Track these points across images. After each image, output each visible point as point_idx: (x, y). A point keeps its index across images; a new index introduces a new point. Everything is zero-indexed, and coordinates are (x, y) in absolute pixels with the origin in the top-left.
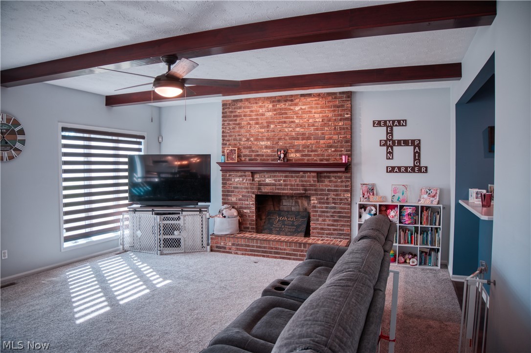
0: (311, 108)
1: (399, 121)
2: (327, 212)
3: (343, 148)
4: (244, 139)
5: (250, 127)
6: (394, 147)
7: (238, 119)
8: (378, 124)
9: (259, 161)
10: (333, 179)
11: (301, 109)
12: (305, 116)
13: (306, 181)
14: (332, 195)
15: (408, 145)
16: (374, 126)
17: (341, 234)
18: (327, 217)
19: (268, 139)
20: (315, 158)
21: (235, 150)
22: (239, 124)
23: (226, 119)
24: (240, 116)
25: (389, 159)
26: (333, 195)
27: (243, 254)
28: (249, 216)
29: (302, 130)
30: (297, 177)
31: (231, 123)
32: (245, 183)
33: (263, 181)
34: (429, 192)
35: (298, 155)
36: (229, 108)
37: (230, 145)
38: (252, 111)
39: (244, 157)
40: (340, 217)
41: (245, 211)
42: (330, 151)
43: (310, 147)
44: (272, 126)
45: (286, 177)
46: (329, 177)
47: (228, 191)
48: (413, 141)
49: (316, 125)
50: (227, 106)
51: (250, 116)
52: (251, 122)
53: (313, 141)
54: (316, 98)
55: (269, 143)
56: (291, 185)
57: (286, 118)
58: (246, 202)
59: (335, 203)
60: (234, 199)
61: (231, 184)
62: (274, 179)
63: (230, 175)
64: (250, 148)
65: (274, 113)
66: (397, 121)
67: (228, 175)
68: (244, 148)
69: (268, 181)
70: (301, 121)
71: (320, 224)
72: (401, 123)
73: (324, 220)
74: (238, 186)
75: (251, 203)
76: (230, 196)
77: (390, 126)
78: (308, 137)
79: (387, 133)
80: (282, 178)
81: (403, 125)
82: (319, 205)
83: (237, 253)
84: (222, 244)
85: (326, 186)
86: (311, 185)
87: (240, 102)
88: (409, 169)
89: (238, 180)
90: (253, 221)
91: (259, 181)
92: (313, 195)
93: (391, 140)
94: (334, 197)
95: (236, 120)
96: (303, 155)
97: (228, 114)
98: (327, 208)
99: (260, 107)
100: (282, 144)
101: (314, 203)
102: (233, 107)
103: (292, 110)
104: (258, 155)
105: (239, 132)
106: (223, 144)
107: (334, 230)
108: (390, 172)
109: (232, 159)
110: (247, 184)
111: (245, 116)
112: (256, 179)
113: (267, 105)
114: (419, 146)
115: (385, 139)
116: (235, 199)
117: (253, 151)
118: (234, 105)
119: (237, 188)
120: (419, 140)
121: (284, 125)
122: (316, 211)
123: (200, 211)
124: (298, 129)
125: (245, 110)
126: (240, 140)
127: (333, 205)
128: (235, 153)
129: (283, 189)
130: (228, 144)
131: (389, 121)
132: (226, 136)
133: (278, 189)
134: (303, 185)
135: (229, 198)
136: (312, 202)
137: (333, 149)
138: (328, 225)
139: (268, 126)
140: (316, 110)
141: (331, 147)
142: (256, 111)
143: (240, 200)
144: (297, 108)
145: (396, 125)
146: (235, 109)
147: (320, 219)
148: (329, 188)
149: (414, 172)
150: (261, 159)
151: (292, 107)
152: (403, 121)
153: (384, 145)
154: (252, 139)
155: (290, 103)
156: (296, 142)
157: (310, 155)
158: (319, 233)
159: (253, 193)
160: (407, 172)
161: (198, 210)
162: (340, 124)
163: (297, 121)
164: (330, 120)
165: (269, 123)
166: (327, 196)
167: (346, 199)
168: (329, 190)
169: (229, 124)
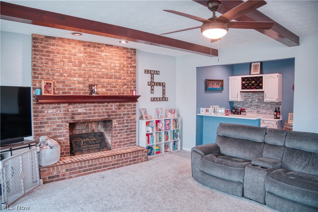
0: (113, 55)
1: (157, 72)
2: (123, 130)
3: (131, 86)
4: (57, 74)
5: (64, 64)
6: (154, 86)
7: (52, 55)
8: (147, 72)
9: (72, 94)
10: (126, 106)
11: (106, 55)
12: (109, 61)
13: (109, 109)
14: (125, 118)
15: (160, 86)
16: (145, 73)
17: (131, 143)
18: (123, 133)
19: (80, 76)
20: (115, 92)
21: (51, 84)
22: (52, 60)
23: (37, 53)
24: (53, 52)
25: (152, 93)
26: (127, 117)
27: (76, 176)
28: (64, 143)
29: (106, 71)
30: (103, 106)
31: (43, 57)
32: (59, 114)
33: (76, 111)
34: (171, 111)
35: (104, 90)
36: (41, 43)
37: (42, 78)
38: (65, 50)
39: (57, 90)
40: (130, 131)
41: (59, 139)
42: (124, 87)
43: (112, 84)
44: (83, 65)
45: (95, 106)
46: (124, 105)
47: (41, 123)
48: (163, 83)
49: (116, 68)
50: (39, 41)
51: (63, 54)
52: (64, 60)
53: (114, 80)
54: (116, 50)
55: (81, 79)
56: (99, 113)
57: (95, 60)
58: (60, 131)
59: (127, 123)
60: (47, 130)
61: (44, 116)
62: (85, 108)
63: (42, 108)
64: (64, 82)
65: (85, 55)
66: (156, 71)
67: (40, 108)
68: (58, 82)
69: (80, 110)
70: (106, 65)
71: (119, 139)
72: (157, 73)
73: (121, 136)
74: (52, 117)
75: (66, 131)
76: (43, 127)
77: (153, 74)
78: (110, 77)
79: (151, 78)
80: (91, 108)
81: (158, 74)
82: (118, 126)
83: (71, 177)
84: (55, 173)
85: (122, 111)
86: (113, 112)
87: (53, 39)
88: (161, 99)
89: (52, 111)
90: (67, 146)
91: (72, 111)
92: (114, 119)
93: (153, 82)
94: (127, 119)
95: (49, 56)
96: (107, 90)
97: (40, 48)
98: (123, 127)
99: (73, 48)
100: (91, 80)
101: (115, 125)
102: (46, 43)
103: (99, 55)
104: (71, 89)
105: (52, 67)
106: (34, 77)
107: (128, 141)
108: (153, 101)
109: (48, 92)
110: (60, 115)
111: (58, 53)
112: (69, 110)
113: (79, 47)
114: (164, 86)
115: (150, 81)
116: (49, 129)
117: (66, 85)
118: (47, 41)
119: (51, 119)
120: (165, 83)
121: (93, 66)
122: (116, 130)
123: (30, 146)
124: (103, 70)
125: (58, 48)
126: (53, 75)
127: (127, 124)
128: (50, 87)
129: (93, 116)
130: (40, 77)
131: (152, 71)
132: (38, 70)
133: (89, 117)
134: (107, 112)
135: (42, 129)
136: (114, 124)
137: (126, 86)
138: (124, 138)
139: (80, 65)
140: (116, 58)
141: (125, 84)
142: (70, 51)
143: (54, 130)
144: (103, 54)
145: (155, 74)
146: (47, 45)
147: (119, 135)
148: (124, 113)
149: (163, 101)
150: (74, 92)
151: (99, 53)
152: (158, 71)
153: (150, 85)
154: (65, 75)
155: (98, 49)
156: (102, 80)
157: (112, 90)
158: (118, 145)
159: (67, 122)
160: (160, 101)
161: (28, 145)
162: (130, 70)
163: (103, 64)
164: (124, 67)
165: (80, 63)
166: (123, 118)
167: (134, 119)
168: (124, 114)
169: (41, 59)
